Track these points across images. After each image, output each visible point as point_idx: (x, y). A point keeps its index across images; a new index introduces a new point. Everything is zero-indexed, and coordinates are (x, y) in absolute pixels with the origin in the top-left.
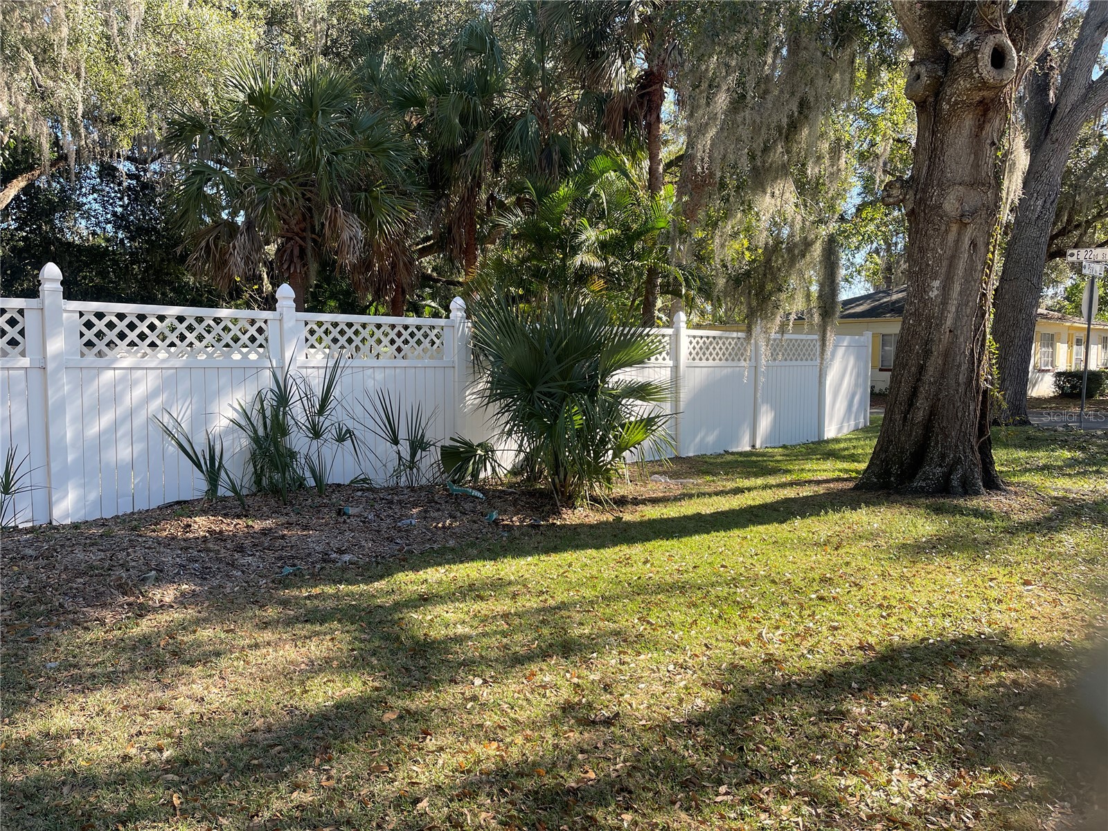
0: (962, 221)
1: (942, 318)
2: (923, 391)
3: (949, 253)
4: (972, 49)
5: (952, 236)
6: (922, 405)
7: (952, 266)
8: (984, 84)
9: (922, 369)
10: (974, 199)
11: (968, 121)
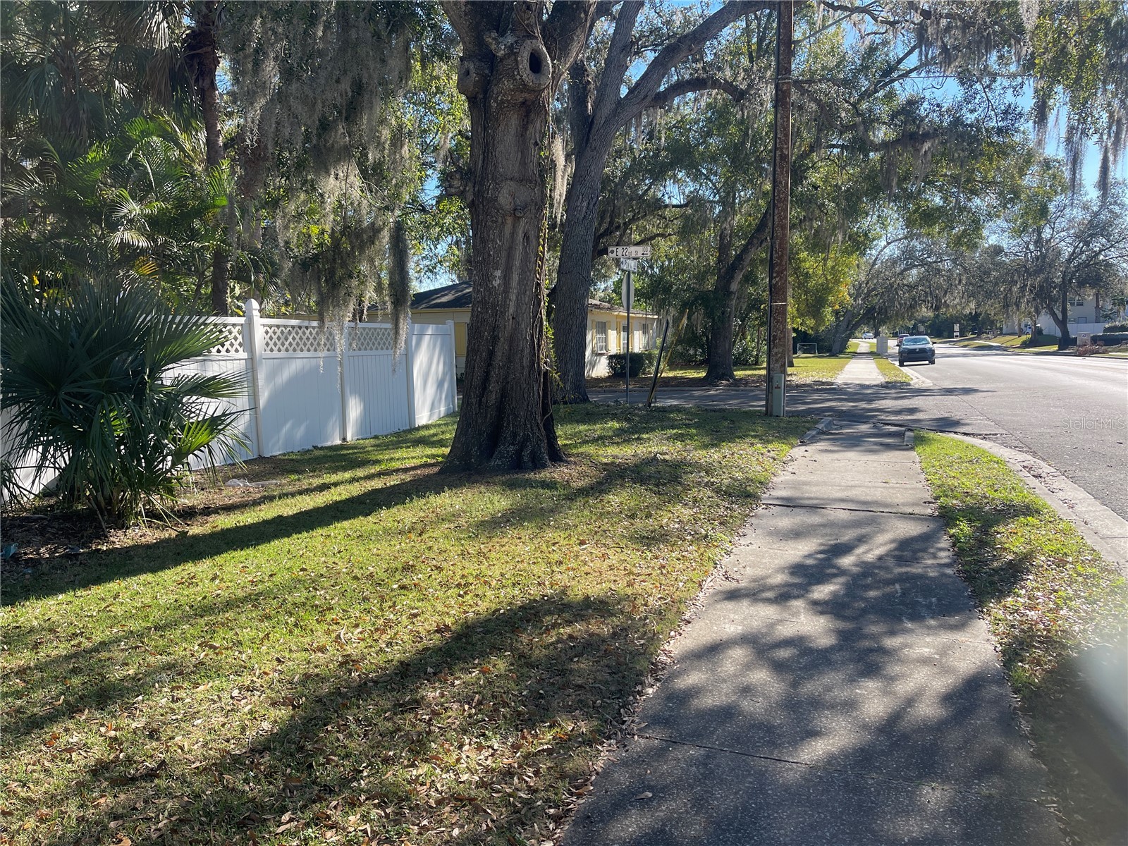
0: (516, 213)
1: (505, 306)
2: (493, 374)
3: (506, 244)
4: (512, 52)
5: (508, 229)
6: (494, 387)
7: (510, 257)
8: (524, 87)
9: (491, 354)
10: (524, 194)
11: (514, 121)
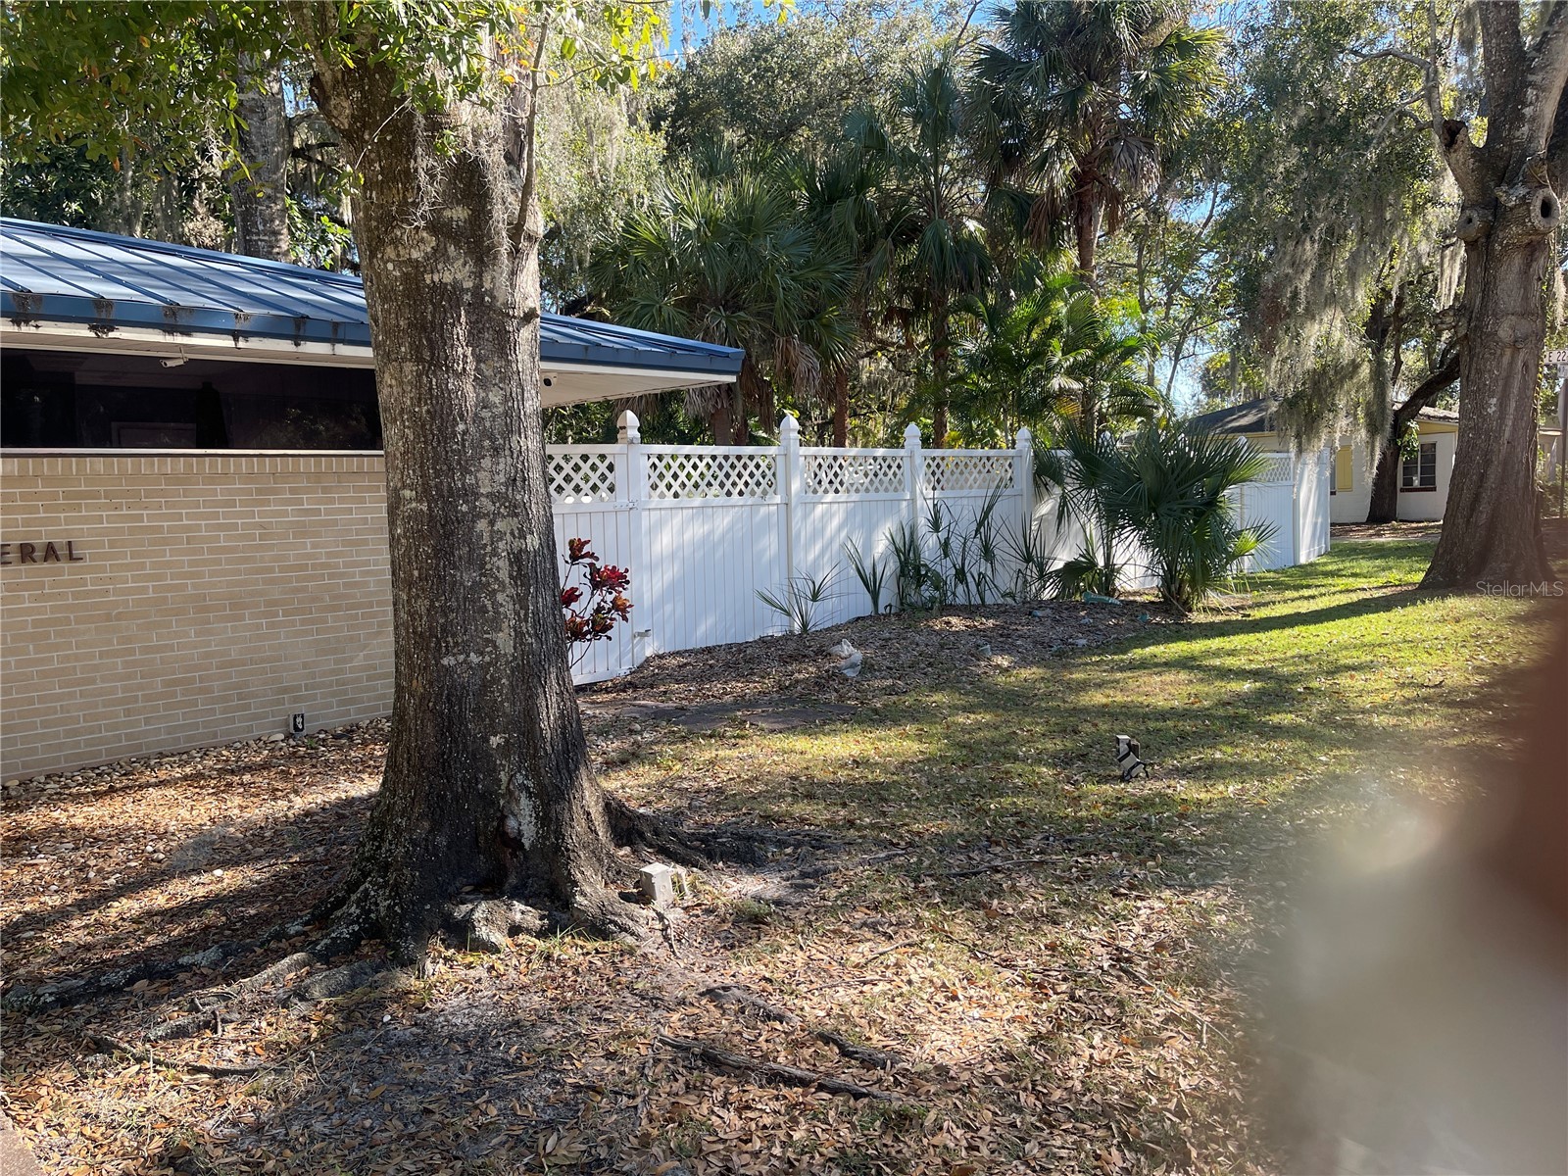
0: (1515, 346)
1: (1500, 431)
2: (1485, 496)
3: (1504, 374)
4: (1524, 202)
5: (1506, 360)
6: (1484, 509)
7: (1507, 385)
8: (1536, 231)
9: (1482, 477)
10: (1525, 326)
11: (1517, 260)
